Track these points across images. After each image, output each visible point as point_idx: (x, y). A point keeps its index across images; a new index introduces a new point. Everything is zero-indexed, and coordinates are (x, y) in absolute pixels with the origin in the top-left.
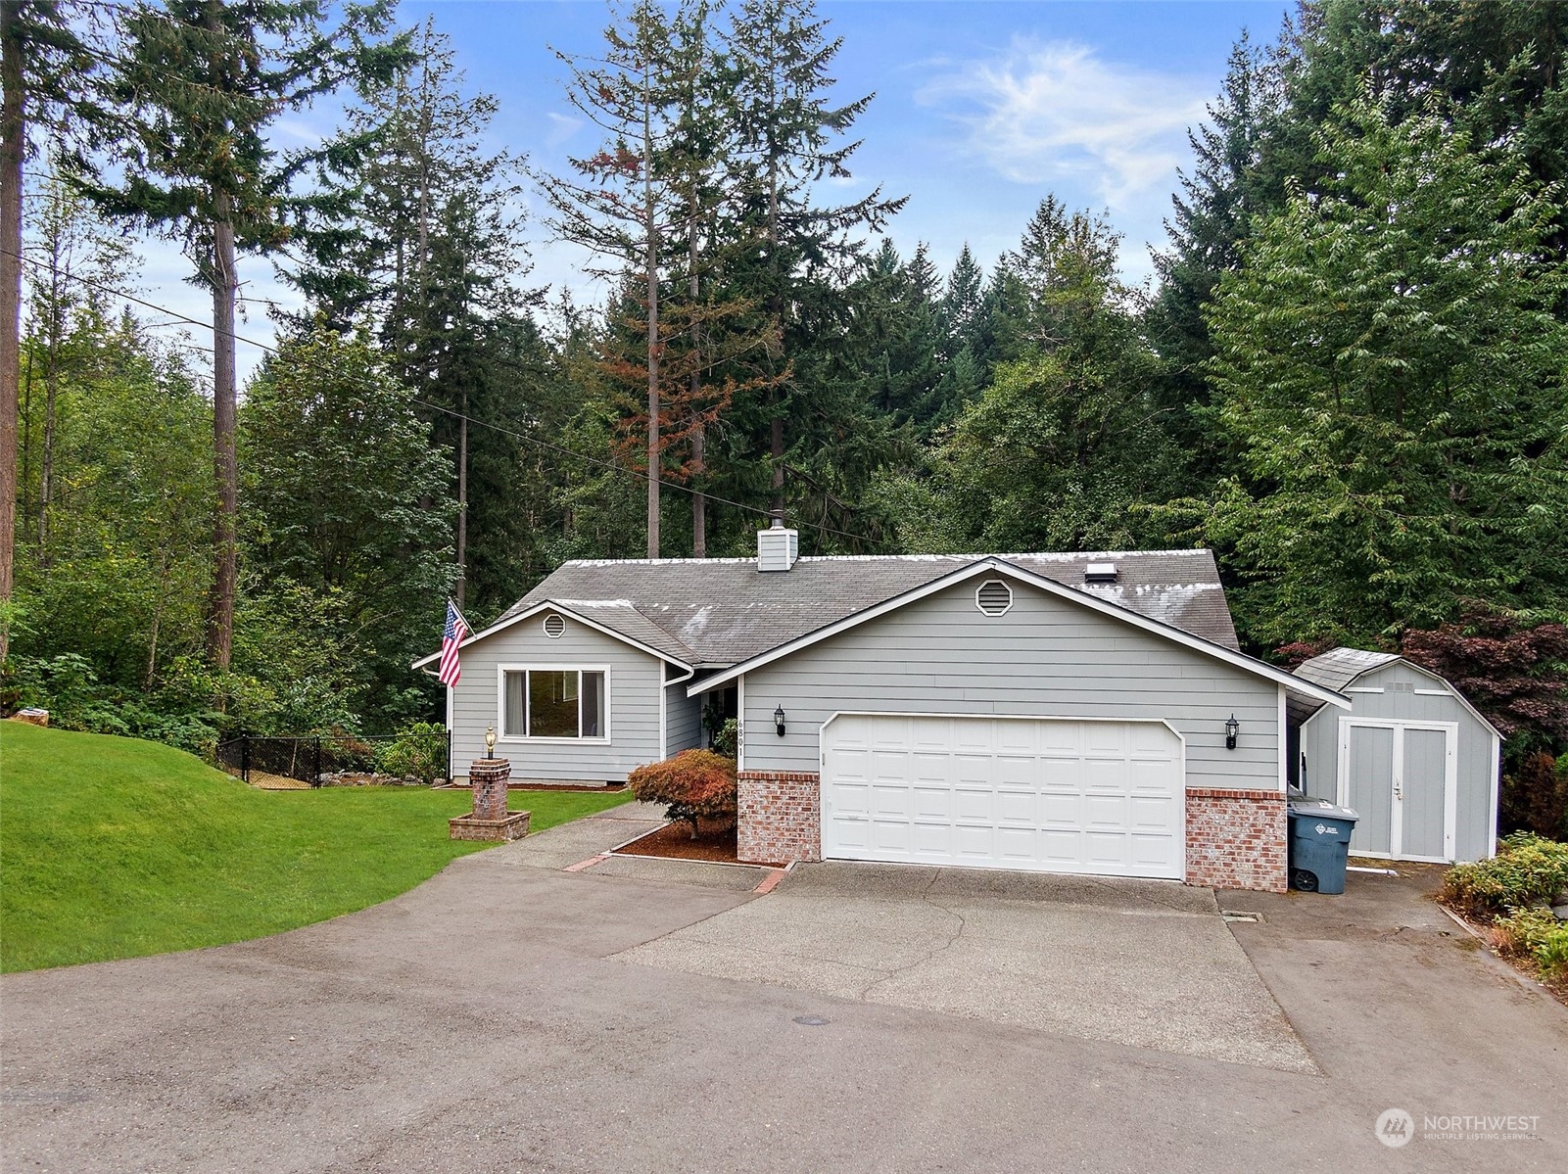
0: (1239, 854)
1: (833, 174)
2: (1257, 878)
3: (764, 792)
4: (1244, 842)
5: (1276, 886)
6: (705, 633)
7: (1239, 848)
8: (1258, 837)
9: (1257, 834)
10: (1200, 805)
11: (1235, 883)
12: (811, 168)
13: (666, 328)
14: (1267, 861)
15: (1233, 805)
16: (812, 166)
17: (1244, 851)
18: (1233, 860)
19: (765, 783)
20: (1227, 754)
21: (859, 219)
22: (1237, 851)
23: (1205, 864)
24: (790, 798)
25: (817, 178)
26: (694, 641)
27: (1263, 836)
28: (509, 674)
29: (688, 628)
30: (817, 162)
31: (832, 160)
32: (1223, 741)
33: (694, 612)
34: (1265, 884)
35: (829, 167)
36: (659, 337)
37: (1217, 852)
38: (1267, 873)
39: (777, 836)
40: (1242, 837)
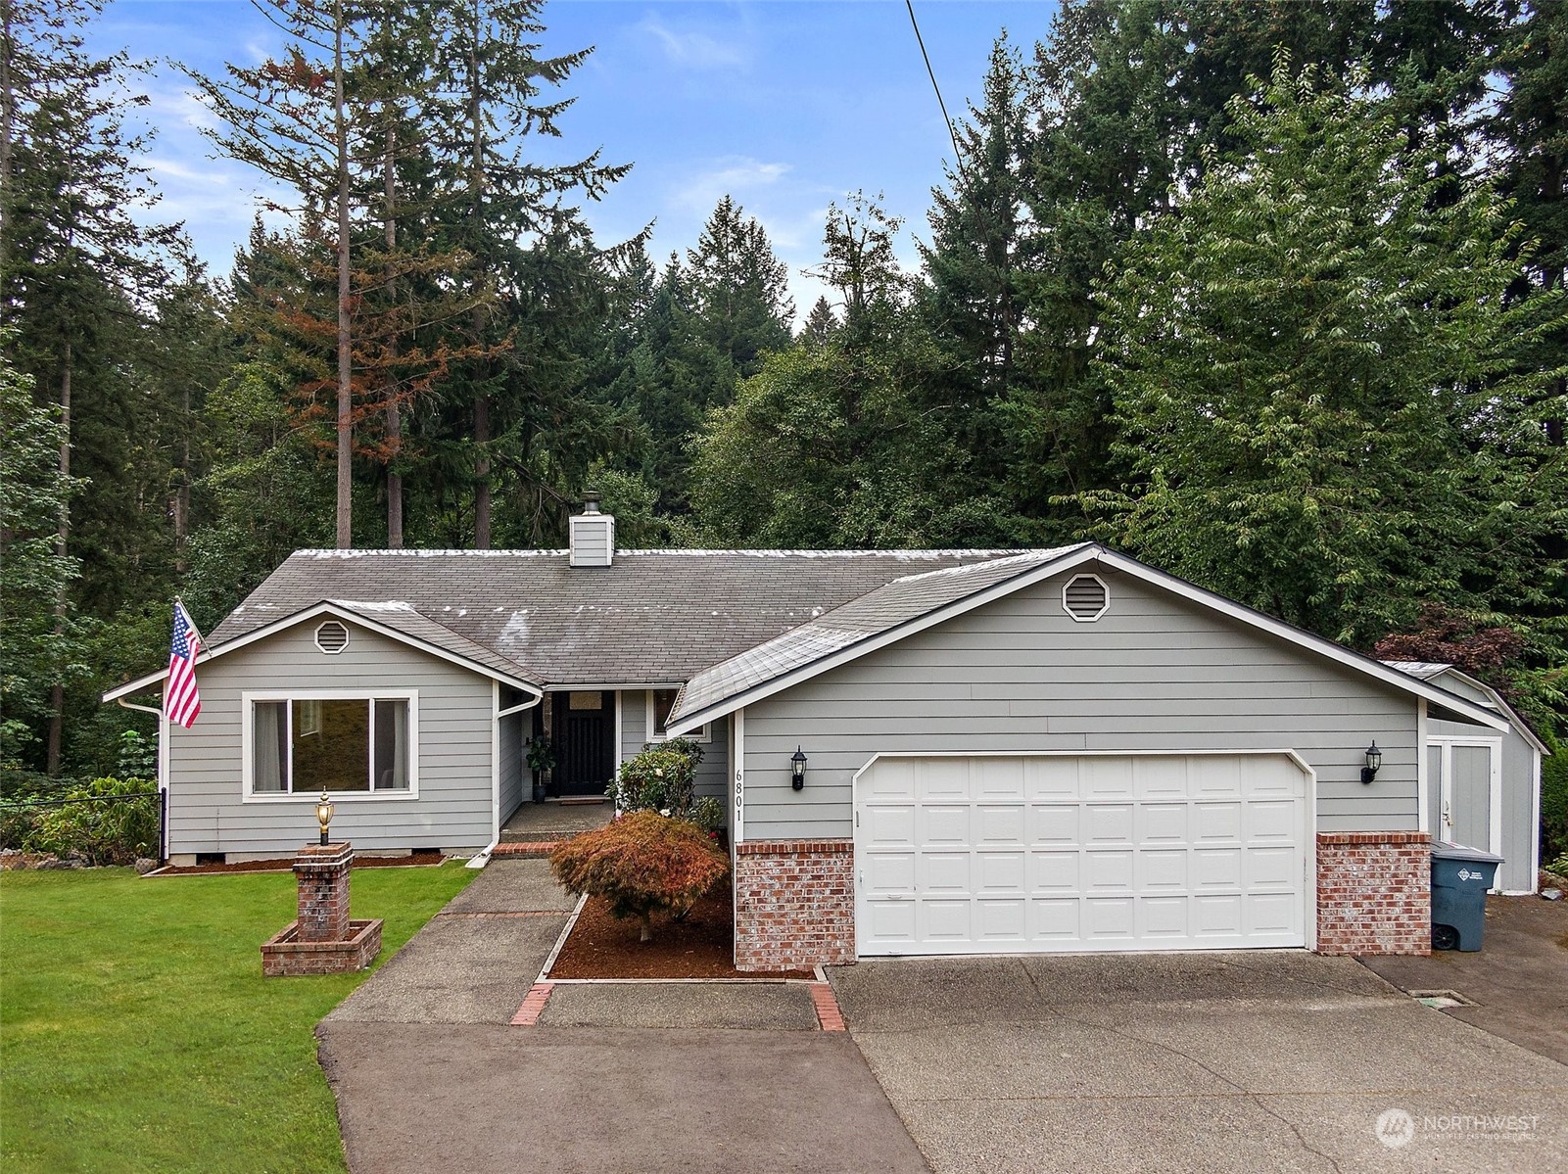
0: (1379, 912)
1: (542, 131)
2: (1399, 940)
3: (776, 872)
4: (1385, 897)
5: (1419, 947)
6: (533, 644)
7: (1380, 904)
8: (1399, 890)
9: (1399, 885)
10: (1335, 855)
11: (1375, 947)
12: (517, 121)
13: (363, 276)
14: (1411, 918)
15: (1373, 853)
16: (519, 118)
17: (1385, 907)
18: (1373, 919)
19: (777, 858)
20: (1361, 790)
21: (575, 182)
22: (1376, 909)
23: (1341, 927)
24: (814, 878)
25: (524, 132)
26: (522, 655)
27: (1406, 888)
28: (260, 707)
29: (505, 638)
30: (525, 114)
31: (541, 114)
32: (1356, 774)
33: (504, 618)
34: (1408, 946)
35: (537, 121)
36: (352, 288)
37: (1355, 912)
38: (1410, 932)
39: (794, 932)
40: (1383, 890)
